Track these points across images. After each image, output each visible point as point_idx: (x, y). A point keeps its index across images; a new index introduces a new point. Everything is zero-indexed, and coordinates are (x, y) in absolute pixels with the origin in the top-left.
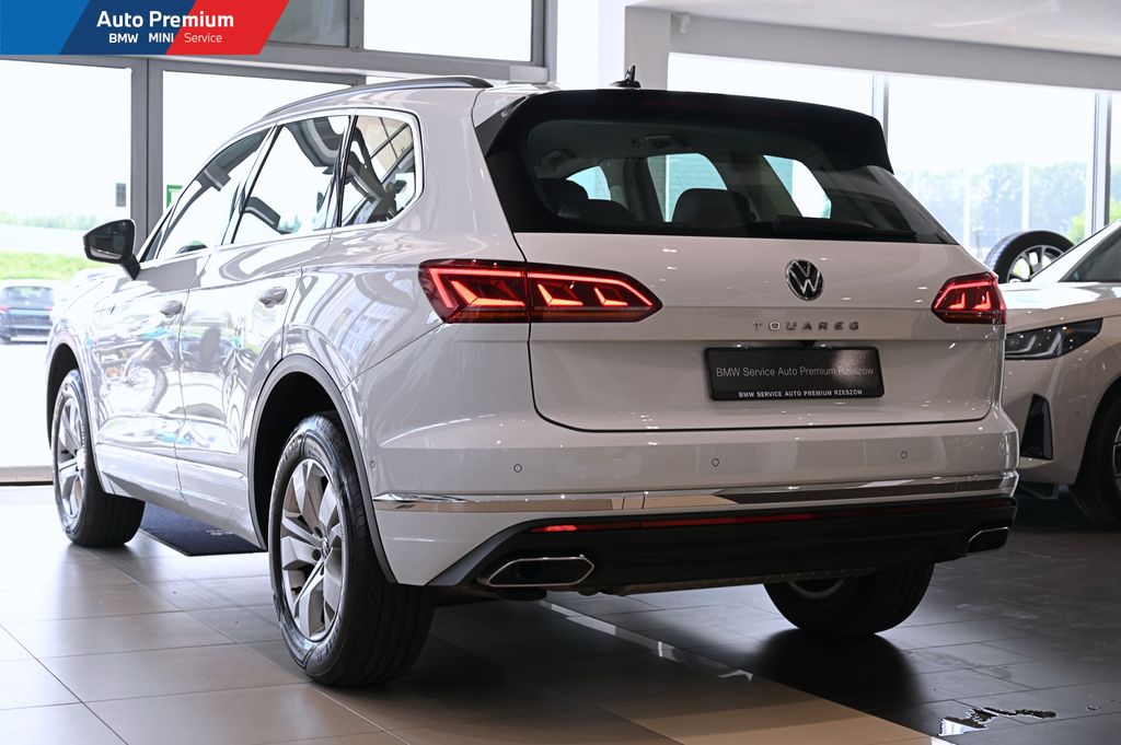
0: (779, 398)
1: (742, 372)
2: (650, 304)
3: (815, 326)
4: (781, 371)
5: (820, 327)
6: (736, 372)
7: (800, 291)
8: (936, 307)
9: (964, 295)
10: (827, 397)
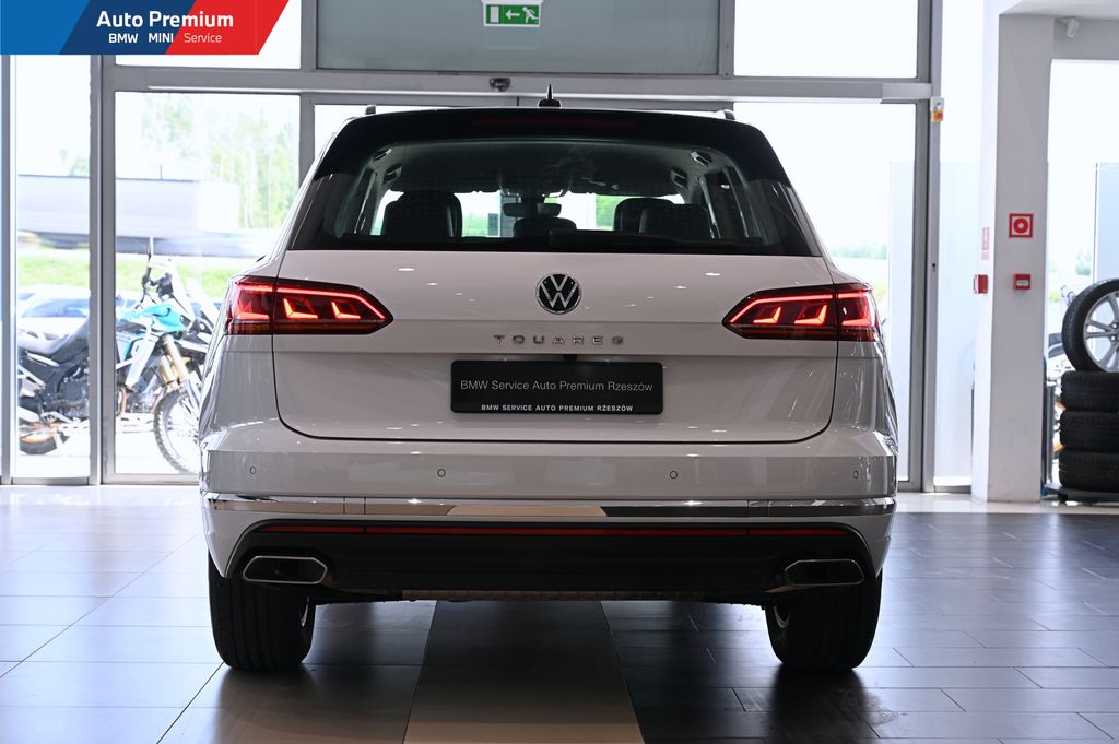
0: (528, 412)
1: (490, 385)
2: (382, 317)
3: (570, 340)
4: (536, 385)
5: (575, 342)
6: (484, 385)
7: (549, 307)
8: (732, 321)
9: (779, 309)
10: (588, 412)
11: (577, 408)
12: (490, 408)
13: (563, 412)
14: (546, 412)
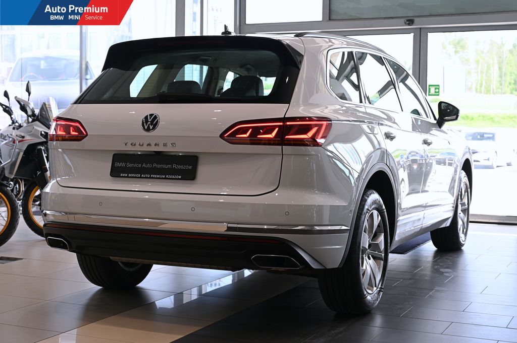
0: (138, 177)
1: (126, 165)
2: (85, 132)
3: (153, 145)
4: (144, 165)
5: (155, 145)
7: (144, 128)
8: (226, 135)
9: (251, 130)
10: (162, 178)
11: (158, 176)
12: (124, 175)
13: (152, 178)
14: (146, 178)
